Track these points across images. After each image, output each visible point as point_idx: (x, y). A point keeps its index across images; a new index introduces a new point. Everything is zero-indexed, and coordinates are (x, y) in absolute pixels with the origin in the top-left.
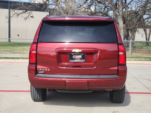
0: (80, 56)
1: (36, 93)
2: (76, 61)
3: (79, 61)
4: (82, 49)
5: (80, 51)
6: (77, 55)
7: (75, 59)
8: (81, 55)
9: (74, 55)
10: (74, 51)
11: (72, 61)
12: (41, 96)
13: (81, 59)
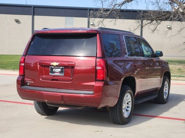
0: (59, 70)
1: (38, 106)
2: (56, 74)
3: (58, 74)
4: (59, 62)
5: (57, 64)
6: (57, 68)
7: (55, 72)
8: (60, 68)
9: (54, 68)
10: (52, 64)
11: (53, 74)
12: (43, 110)
13: (60, 72)
